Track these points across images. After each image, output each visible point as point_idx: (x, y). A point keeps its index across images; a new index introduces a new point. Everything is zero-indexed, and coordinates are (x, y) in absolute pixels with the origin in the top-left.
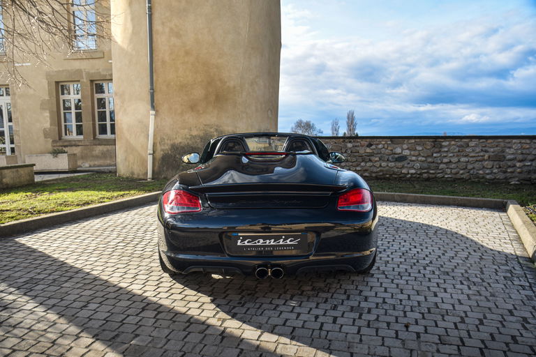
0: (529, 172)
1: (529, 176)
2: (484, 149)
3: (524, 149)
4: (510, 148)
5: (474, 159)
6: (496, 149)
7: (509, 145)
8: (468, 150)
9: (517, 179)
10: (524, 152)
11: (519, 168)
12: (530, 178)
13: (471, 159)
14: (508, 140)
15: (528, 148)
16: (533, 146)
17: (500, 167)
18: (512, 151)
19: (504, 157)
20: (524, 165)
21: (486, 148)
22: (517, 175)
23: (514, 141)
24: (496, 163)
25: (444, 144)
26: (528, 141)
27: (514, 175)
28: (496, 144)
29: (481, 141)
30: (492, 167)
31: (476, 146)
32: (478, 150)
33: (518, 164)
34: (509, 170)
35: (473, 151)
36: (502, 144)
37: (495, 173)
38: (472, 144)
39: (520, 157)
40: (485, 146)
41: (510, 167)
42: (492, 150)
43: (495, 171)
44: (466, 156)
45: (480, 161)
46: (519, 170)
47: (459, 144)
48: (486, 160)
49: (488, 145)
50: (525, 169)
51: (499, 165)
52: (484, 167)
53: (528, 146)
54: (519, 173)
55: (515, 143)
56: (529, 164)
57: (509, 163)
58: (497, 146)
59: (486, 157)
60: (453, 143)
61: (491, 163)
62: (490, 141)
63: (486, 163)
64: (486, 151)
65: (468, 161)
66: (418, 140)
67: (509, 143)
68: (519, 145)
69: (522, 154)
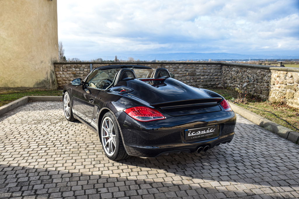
0: (206, 81)
1: (206, 83)
2: (186, 69)
3: (204, 69)
4: (198, 69)
5: (182, 75)
6: (192, 69)
7: (198, 68)
8: (179, 70)
9: (201, 85)
10: (204, 71)
11: (202, 79)
12: (207, 84)
13: (180, 75)
14: (197, 65)
15: (206, 69)
16: (208, 68)
17: (194, 79)
18: (199, 71)
19: (196, 74)
20: (205, 78)
21: (187, 69)
22: (201, 83)
23: (200, 65)
24: (192, 77)
25: (166, 67)
26: (206, 66)
27: (200, 83)
28: (192, 67)
29: (185, 65)
30: (190, 79)
31: (182, 68)
32: (183, 70)
33: (202, 77)
34: (198, 81)
35: (181, 71)
36: (194, 67)
37: (191, 82)
38: (181, 67)
39: (203, 74)
40: (187, 68)
41: (198, 79)
42: (190, 70)
43: (192, 81)
44: (178, 73)
45: (184, 76)
46: (202, 80)
47: (174, 67)
48: (187, 76)
49: (188, 67)
50: (205, 80)
51: (193, 78)
52: (186, 79)
53: (206, 68)
54: (203, 82)
55: (200, 66)
56: (206, 77)
57: (198, 77)
58: (192, 68)
59: (187, 74)
60: (171, 66)
61: (190, 77)
62: (189, 65)
63: (187, 77)
64: (187, 71)
65: (179, 76)
66: (153, 65)
67: (198, 66)
68: (202, 67)
69: (203, 72)
